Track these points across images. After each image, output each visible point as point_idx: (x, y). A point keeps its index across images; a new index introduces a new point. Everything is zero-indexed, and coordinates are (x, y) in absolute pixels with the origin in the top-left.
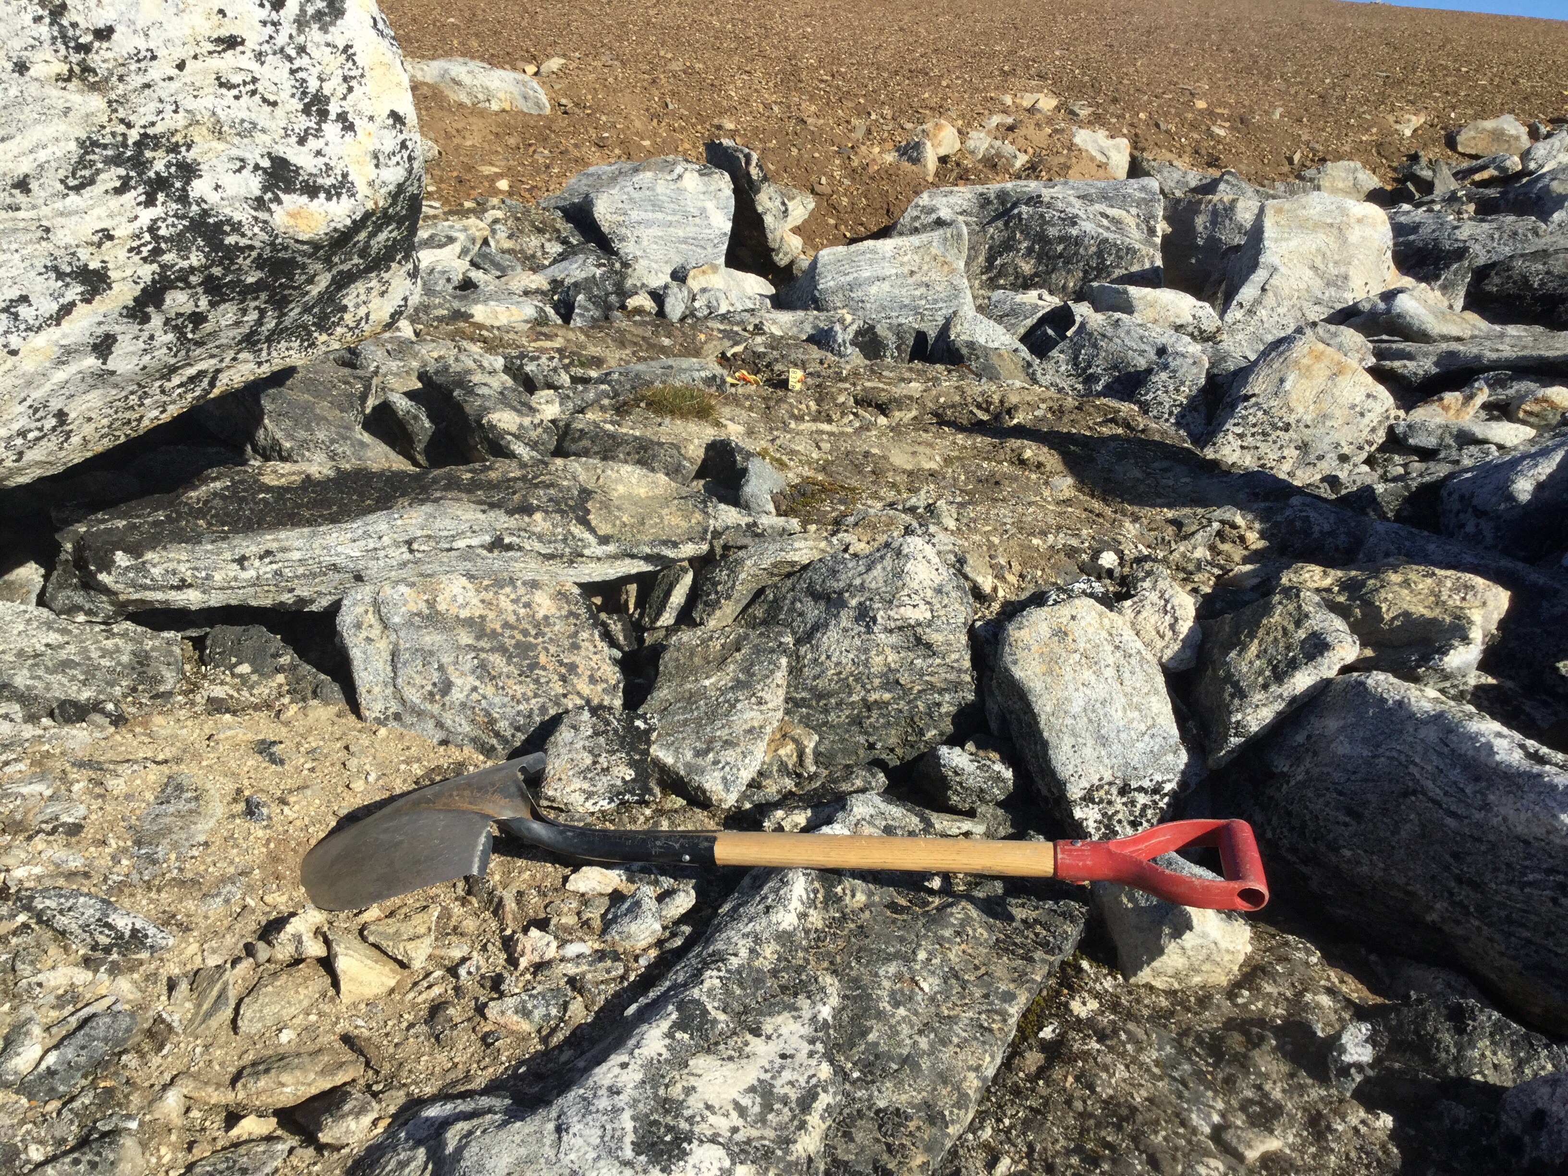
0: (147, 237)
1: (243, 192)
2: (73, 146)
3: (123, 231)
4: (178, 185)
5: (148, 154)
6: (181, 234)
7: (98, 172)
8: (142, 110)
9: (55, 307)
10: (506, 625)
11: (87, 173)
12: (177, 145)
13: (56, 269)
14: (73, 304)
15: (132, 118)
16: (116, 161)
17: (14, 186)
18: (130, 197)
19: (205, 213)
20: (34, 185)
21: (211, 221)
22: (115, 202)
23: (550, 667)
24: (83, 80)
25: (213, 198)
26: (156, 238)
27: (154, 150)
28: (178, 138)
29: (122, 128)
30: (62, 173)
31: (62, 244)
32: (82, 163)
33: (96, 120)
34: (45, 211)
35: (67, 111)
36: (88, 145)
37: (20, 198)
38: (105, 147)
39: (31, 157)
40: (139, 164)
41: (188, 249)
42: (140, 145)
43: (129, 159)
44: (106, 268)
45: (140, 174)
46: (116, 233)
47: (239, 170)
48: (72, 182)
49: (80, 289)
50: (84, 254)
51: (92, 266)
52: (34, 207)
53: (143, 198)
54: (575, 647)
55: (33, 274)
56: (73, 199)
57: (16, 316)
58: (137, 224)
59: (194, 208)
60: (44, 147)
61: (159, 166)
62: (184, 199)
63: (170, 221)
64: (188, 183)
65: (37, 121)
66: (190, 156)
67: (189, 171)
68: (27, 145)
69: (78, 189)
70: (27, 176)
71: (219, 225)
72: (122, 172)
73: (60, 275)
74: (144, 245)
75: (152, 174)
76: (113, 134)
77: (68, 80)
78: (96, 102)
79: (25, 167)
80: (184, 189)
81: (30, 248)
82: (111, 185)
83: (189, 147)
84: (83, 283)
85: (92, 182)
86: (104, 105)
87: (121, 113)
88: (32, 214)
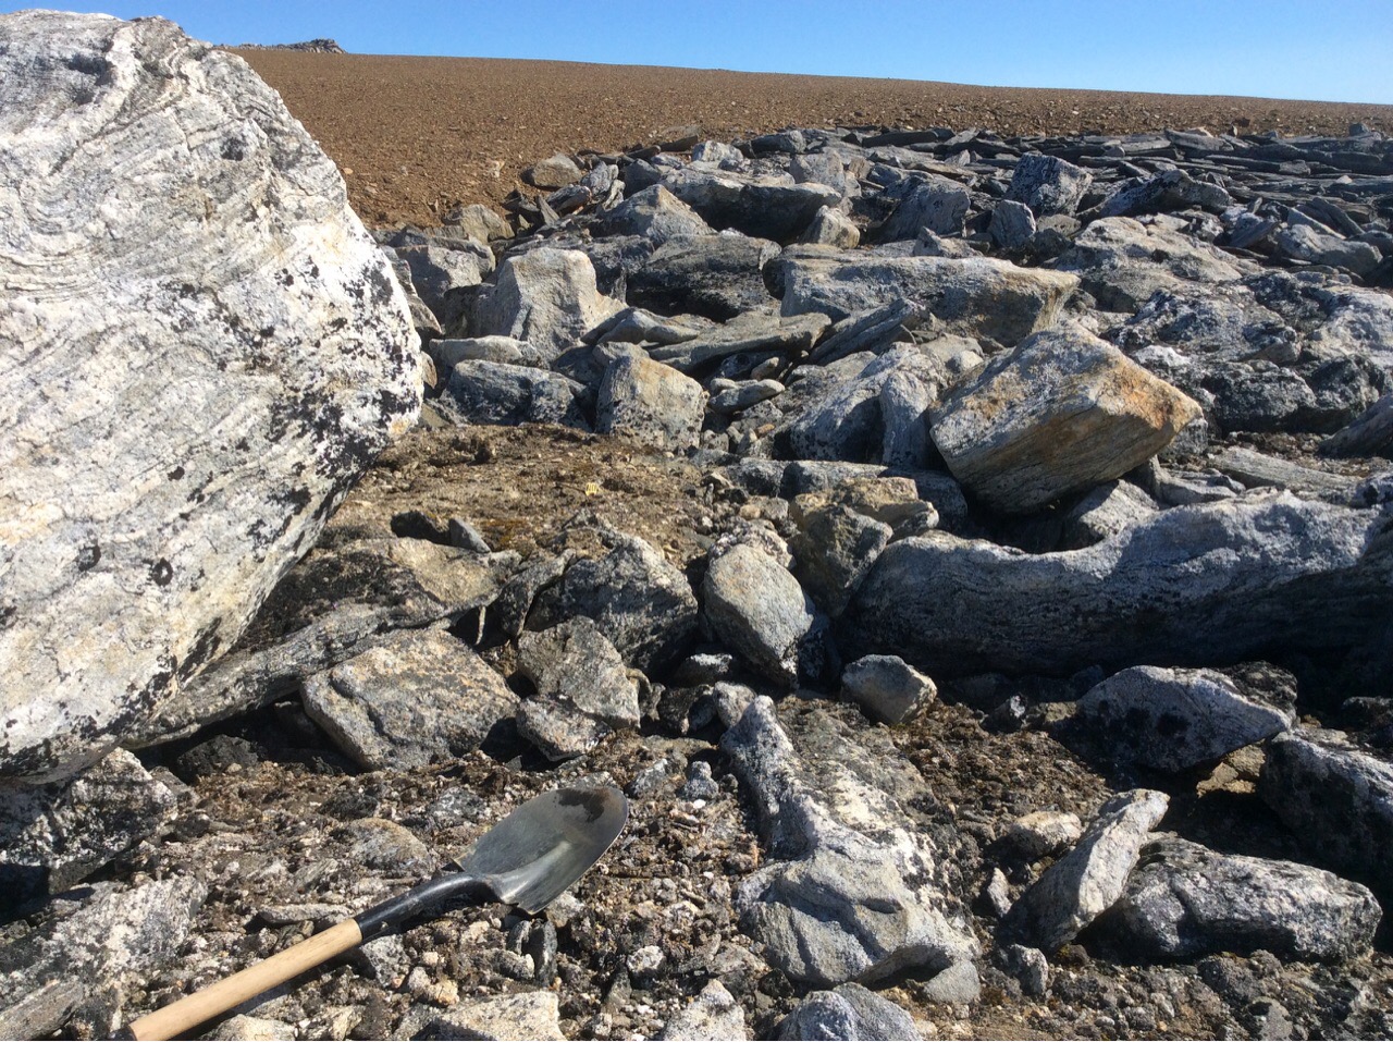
0: (326, 462)
1: (372, 419)
2: (266, 412)
3: (310, 461)
4: (333, 423)
5: (311, 407)
6: (342, 455)
7: (286, 425)
8: (301, 378)
9: (282, 522)
10: (427, 669)
11: (279, 428)
12: (326, 397)
13: (275, 497)
14: (290, 518)
15: (297, 385)
16: (294, 416)
17: (239, 447)
18: (308, 437)
19: (352, 438)
20: (250, 444)
21: (356, 441)
22: (300, 443)
23: (473, 685)
24: (263, 366)
25: (355, 426)
26: (331, 461)
27: (314, 403)
28: (326, 392)
29: (292, 394)
30: (264, 432)
31: (273, 479)
32: (275, 422)
33: (278, 392)
34: (263, 459)
35: (257, 388)
36: (275, 409)
37: (245, 455)
38: (285, 408)
39: (243, 425)
40: (308, 415)
41: (349, 464)
42: (304, 402)
43: (301, 413)
44: (306, 489)
45: (310, 421)
46: (306, 463)
47: (364, 405)
48: (271, 437)
49: (292, 506)
50: (289, 482)
51: (298, 488)
52: (254, 459)
53: (315, 437)
54: (474, 669)
55: (262, 504)
56: (276, 448)
57: (258, 536)
58: (317, 454)
59: (345, 435)
60: (249, 416)
61: (320, 413)
62: (338, 431)
63: (335, 447)
64: (338, 421)
65: (240, 401)
66: (333, 402)
67: (336, 412)
68: (238, 417)
69: (276, 440)
70: (244, 439)
71: (362, 442)
72: (299, 422)
73: (279, 501)
74: (326, 467)
75: (317, 419)
76: (288, 398)
77: (254, 368)
78: (272, 380)
79: (242, 432)
80: (337, 425)
81: (255, 486)
82: (296, 432)
83: (332, 396)
84: (293, 502)
85: (284, 433)
86: (278, 381)
87: (289, 383)
88: (254, 464)
